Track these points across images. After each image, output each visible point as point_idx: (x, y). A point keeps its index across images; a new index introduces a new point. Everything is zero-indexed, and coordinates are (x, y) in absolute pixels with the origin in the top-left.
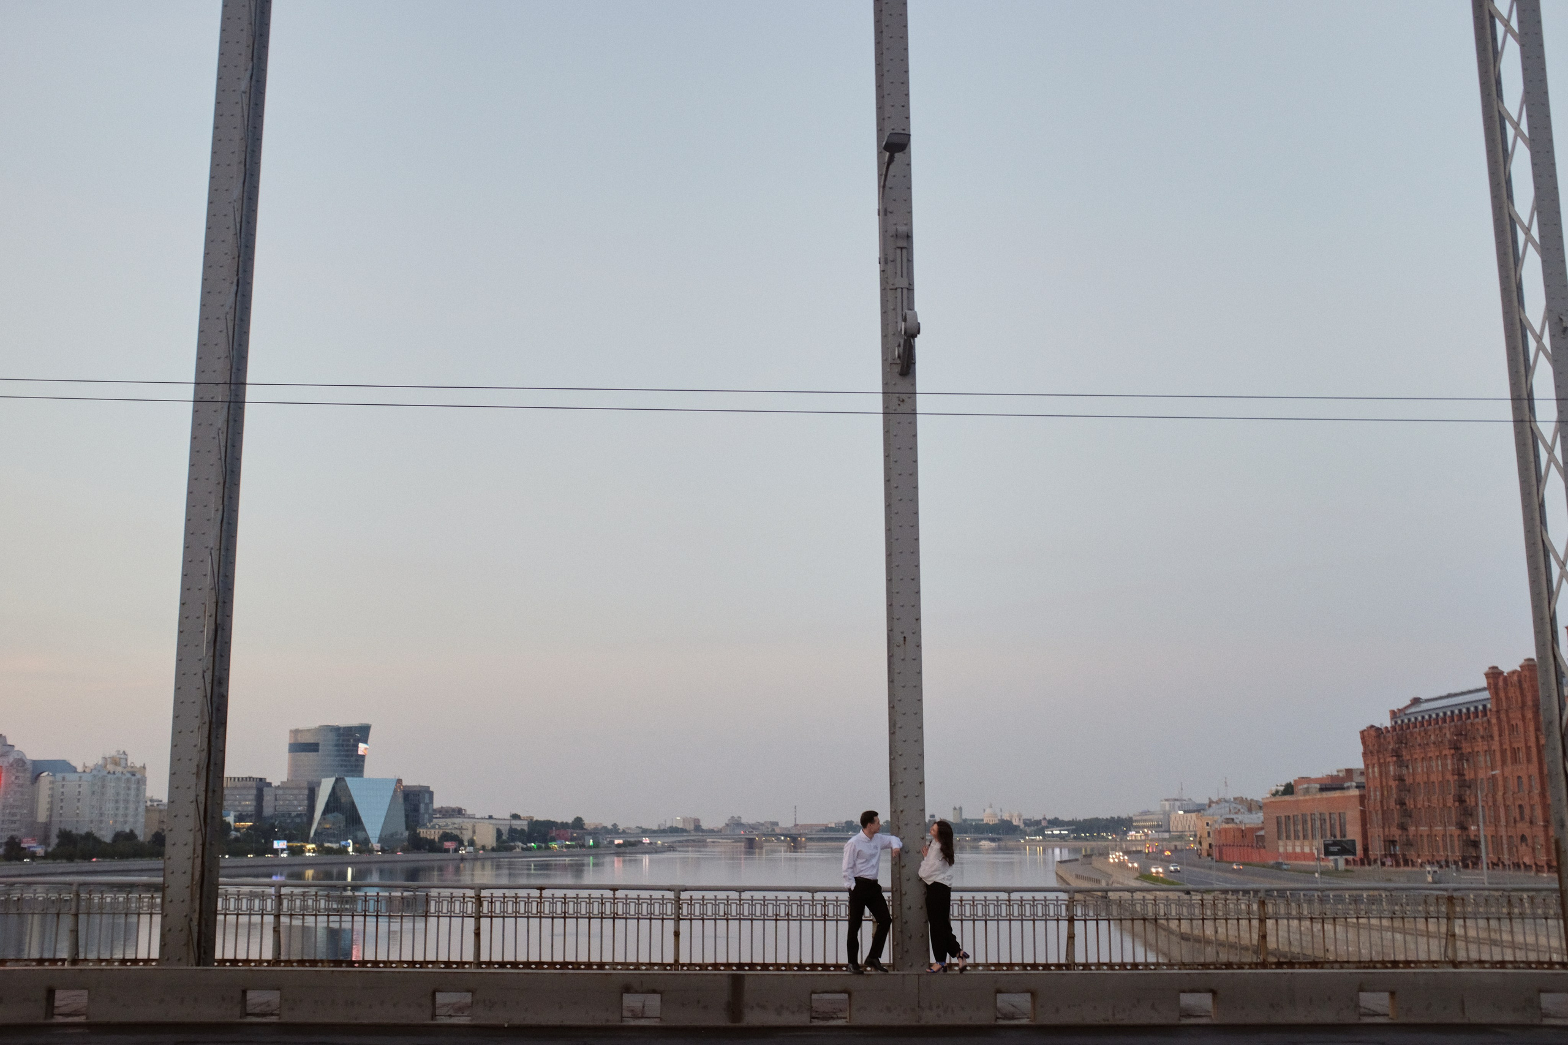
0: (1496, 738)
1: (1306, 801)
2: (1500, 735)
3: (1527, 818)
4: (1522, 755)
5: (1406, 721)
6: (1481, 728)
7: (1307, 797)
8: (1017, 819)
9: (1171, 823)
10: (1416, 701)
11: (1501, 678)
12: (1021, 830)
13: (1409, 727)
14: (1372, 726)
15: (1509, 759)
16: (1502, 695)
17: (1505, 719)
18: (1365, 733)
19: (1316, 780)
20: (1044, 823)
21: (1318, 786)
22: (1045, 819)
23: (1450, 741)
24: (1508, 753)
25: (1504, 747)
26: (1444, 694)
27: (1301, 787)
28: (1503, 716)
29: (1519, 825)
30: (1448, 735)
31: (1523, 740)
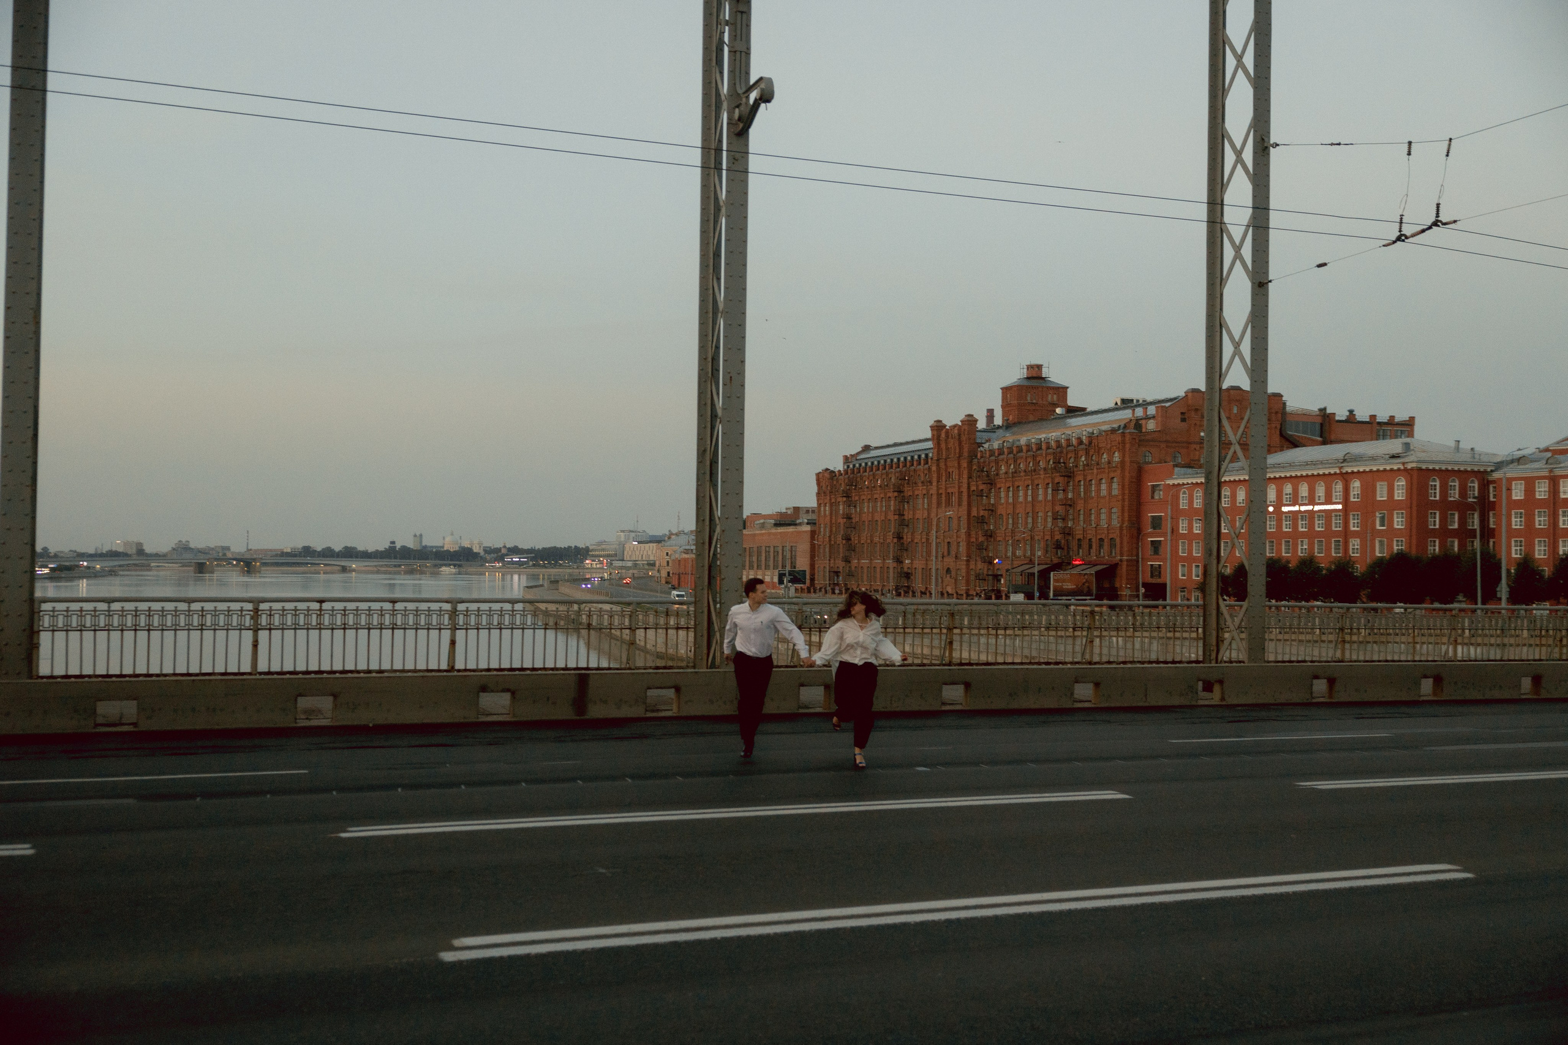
0: (935, 484)
1: (762, 535)
2: (938, 482)
3: (953, 553)
4: (954, 499)
5: (857, 465)
6: (922, 475)
7: (763, 532)
8: (478, 546)
9: (626, 553)
10: (867, 448)
11: (944, 431)
12: (481, 557)
13: (859, 472)
14: (827, 469)
15: (943, 501)
16: (943, 446)
17: (944, 467)
18: (821, 476)
19: (769, 517)
20: (504, 551)
21: (773, 521)
22: (505, 547)
23: (894, 485)
24: (943, 496)
25: (940, 491)
26: (891, 442)
27: (758, 522)
28: (942, 465)
29: (946, 559)
30: (893, 480)
31: (957, 486)
